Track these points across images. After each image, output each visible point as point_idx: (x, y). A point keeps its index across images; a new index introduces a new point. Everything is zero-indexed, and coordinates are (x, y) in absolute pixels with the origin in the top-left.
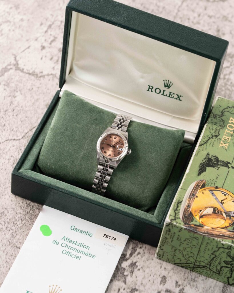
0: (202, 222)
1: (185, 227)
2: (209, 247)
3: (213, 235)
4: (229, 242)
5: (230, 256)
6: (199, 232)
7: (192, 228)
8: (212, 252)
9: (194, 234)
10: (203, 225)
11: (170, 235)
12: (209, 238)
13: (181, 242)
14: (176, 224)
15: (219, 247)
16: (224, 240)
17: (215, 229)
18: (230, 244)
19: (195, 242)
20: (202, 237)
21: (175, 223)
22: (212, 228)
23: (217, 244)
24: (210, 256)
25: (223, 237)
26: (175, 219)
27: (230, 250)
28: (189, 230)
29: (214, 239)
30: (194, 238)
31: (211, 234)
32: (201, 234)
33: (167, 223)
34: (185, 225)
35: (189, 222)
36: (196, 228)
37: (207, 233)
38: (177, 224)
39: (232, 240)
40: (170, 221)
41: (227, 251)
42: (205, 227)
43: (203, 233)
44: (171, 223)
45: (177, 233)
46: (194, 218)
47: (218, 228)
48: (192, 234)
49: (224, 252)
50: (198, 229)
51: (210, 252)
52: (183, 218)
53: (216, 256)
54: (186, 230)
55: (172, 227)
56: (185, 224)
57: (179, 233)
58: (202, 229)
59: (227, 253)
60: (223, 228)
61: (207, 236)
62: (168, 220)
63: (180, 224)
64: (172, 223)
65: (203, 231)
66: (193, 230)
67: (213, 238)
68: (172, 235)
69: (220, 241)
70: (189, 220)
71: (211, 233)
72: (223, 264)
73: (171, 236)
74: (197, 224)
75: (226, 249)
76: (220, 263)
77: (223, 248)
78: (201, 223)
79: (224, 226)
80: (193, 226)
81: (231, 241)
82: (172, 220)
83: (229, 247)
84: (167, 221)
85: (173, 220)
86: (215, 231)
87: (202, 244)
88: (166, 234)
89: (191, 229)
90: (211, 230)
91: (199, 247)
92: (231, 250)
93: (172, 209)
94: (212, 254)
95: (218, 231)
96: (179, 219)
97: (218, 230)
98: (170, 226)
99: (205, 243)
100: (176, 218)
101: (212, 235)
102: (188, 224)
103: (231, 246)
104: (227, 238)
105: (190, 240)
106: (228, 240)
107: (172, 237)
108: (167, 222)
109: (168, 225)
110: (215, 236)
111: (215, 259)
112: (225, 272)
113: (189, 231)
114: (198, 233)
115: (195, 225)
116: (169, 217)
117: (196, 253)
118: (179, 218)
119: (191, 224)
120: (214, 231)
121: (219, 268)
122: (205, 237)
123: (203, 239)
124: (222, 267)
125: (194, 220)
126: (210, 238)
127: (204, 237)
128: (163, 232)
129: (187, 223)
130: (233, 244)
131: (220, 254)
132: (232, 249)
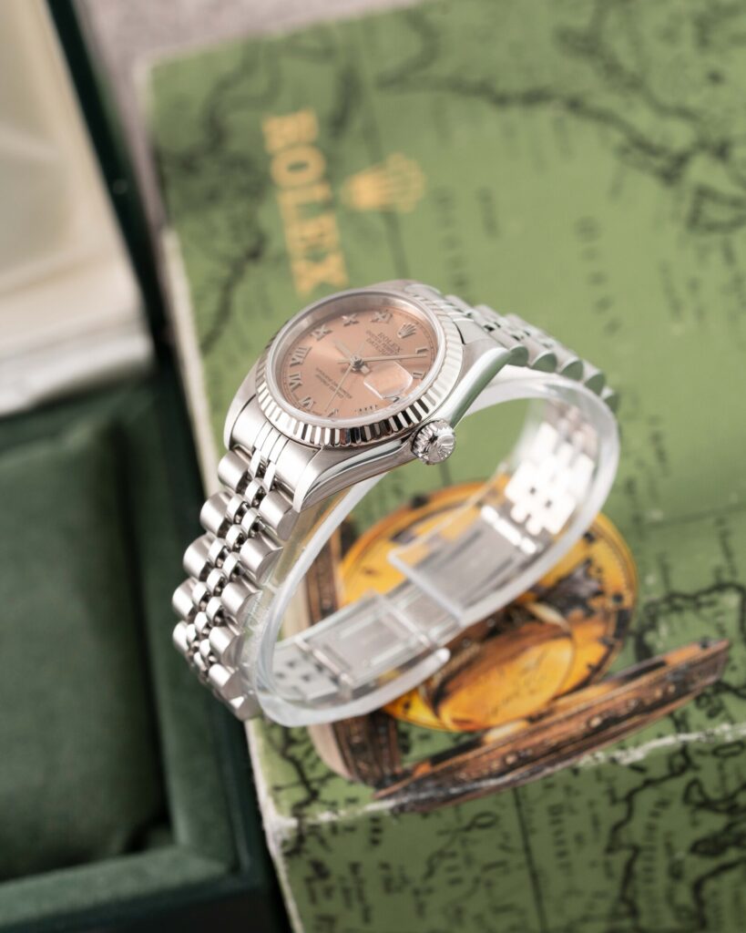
0: (456, 721)
1: (390, 804)
2: (576, 823)
3: (557, 752)
4: (660, 736)
5: (707, 804)
6: (478, 780)
7: (430, 784)
8: (604, 841)
9: (457, 808)
10: (471, 733)
11: (338, 895)
12: (550, 781)
13: (416, 893)
14: (334, 818)
15: (622, 792)
16: (630, 738)
17: (550, 713)
18: (671, 740)
19: (485, 847)
20: (507, 796)
21: (324, 817)
22: (532, 719)
23: (603, 787)
24: (607, 865)
25: (613, 729)
26: (314, 796)
27: (689, 776)
28: (417, 803)
29: (576, 771)
30: (468, 829)
31: (544, 756)
32: (493, 782)
33: (284, 843)
34: (383, 792)
35: (392, 764)
36: (450, 771)
37: (523, 761)
38: (336, 812)
39: (671, 715)
40: (293, 823)
41: (678, 785)
42: (493, 737)
43: (501, 773)
44: (305, 830)
45: (370, 861)
46: (403, 727)
47: (556, 698)
48: (448, 812)
49: (663, 804)
50: (460, 767)
51: (594, 851)
52: (351, 762)
53: (636, 850)
54: (405, 817)
55: (322, 842)
56: (380, 784)
57: (380, 854)
58: (485, 758)
59: (686, 798)
60: (584, 684)
61: (532, 773)
62: (277, 822)
63: (352, 801)
64: (310, 821)
65: (496, 765)
66: (441, 794)
67: (567, 763)
68: (350, 883)
69: (613, 761)
70: (386, 751)
71: (541, 750)
72: (698, 866)
73: (346, 892)
74: (442, 744)
75: (664, 779)
76: (676, 873)
77: (648, 783)
78: (454, 728)
79: (580, 672)
80: (424, 769)
81: (667, 724)
82: (298, 810)
83: (679, 760)
84: (280, 832)
85: (306, 803)
86: (553, 724)
87: (526, 831)
88: (313, 899)
89: (425, 790)
90: (532, 733)
91: (521, 858)
92: (697, 768)
93: (266, 752)
94: (610, 850)
95: (569, 718)
96: (332, 783)
97: (565, 708)
98: (311, 843)
99: (540, 819)
100: (315, 786)
101: (553, 757)
102: (396, 778)
103: (684, 750)
104: (636, 719)
105: (453, 855)
106: (651, 729)
107: (354, 894)
108: (280, 838)
109: (295, 848)
110: (570, 748)
111: (639, 866)
112: (726, 900)
113: (425, 809)
114: (475, 790)
115: (437, 759)
116: (277, 802)
117: (525, 898)
118: (331, 775)
119: (408, 765)
120: (547, 728)
121: (684, 896)
122: (524, 786)
123: (518, 804)
124: (697, 887)
125: (414, 735)
126: (550, 776)
127: (515, 791)
128: (297, 898)
129: (387, 771)
130: (687, 731)
131: (651, 828)
132: (698, 760)
